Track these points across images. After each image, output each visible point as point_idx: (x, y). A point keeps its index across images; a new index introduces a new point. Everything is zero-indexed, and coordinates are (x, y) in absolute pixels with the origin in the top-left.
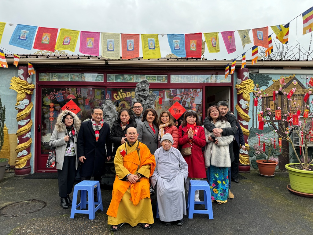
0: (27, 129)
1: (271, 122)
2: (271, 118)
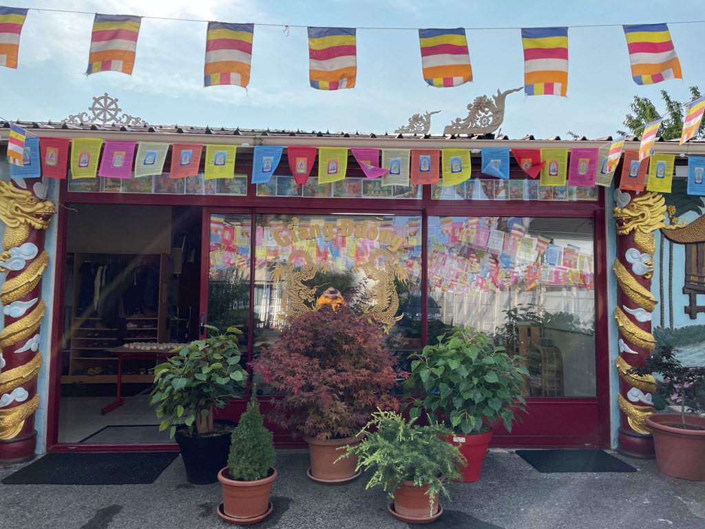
0: (28, 328)
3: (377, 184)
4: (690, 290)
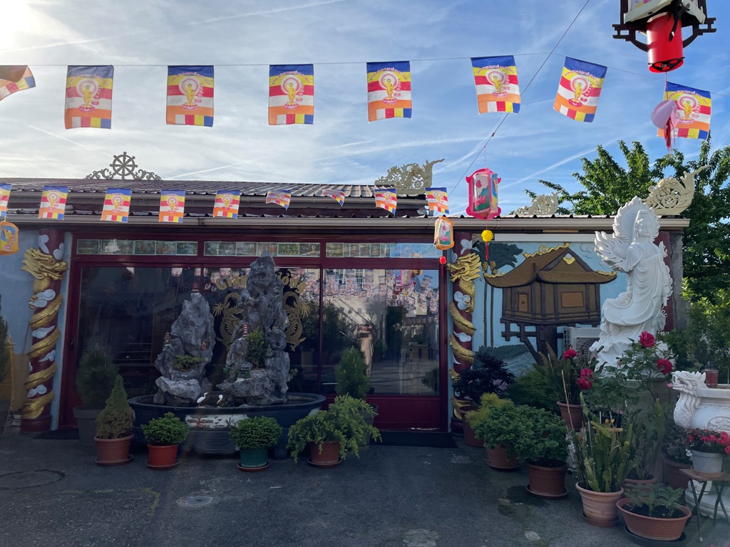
0: (47, 345)
1: (522, 335)
2: (522, 328)
3: (288, 246)
4: (505, 320)
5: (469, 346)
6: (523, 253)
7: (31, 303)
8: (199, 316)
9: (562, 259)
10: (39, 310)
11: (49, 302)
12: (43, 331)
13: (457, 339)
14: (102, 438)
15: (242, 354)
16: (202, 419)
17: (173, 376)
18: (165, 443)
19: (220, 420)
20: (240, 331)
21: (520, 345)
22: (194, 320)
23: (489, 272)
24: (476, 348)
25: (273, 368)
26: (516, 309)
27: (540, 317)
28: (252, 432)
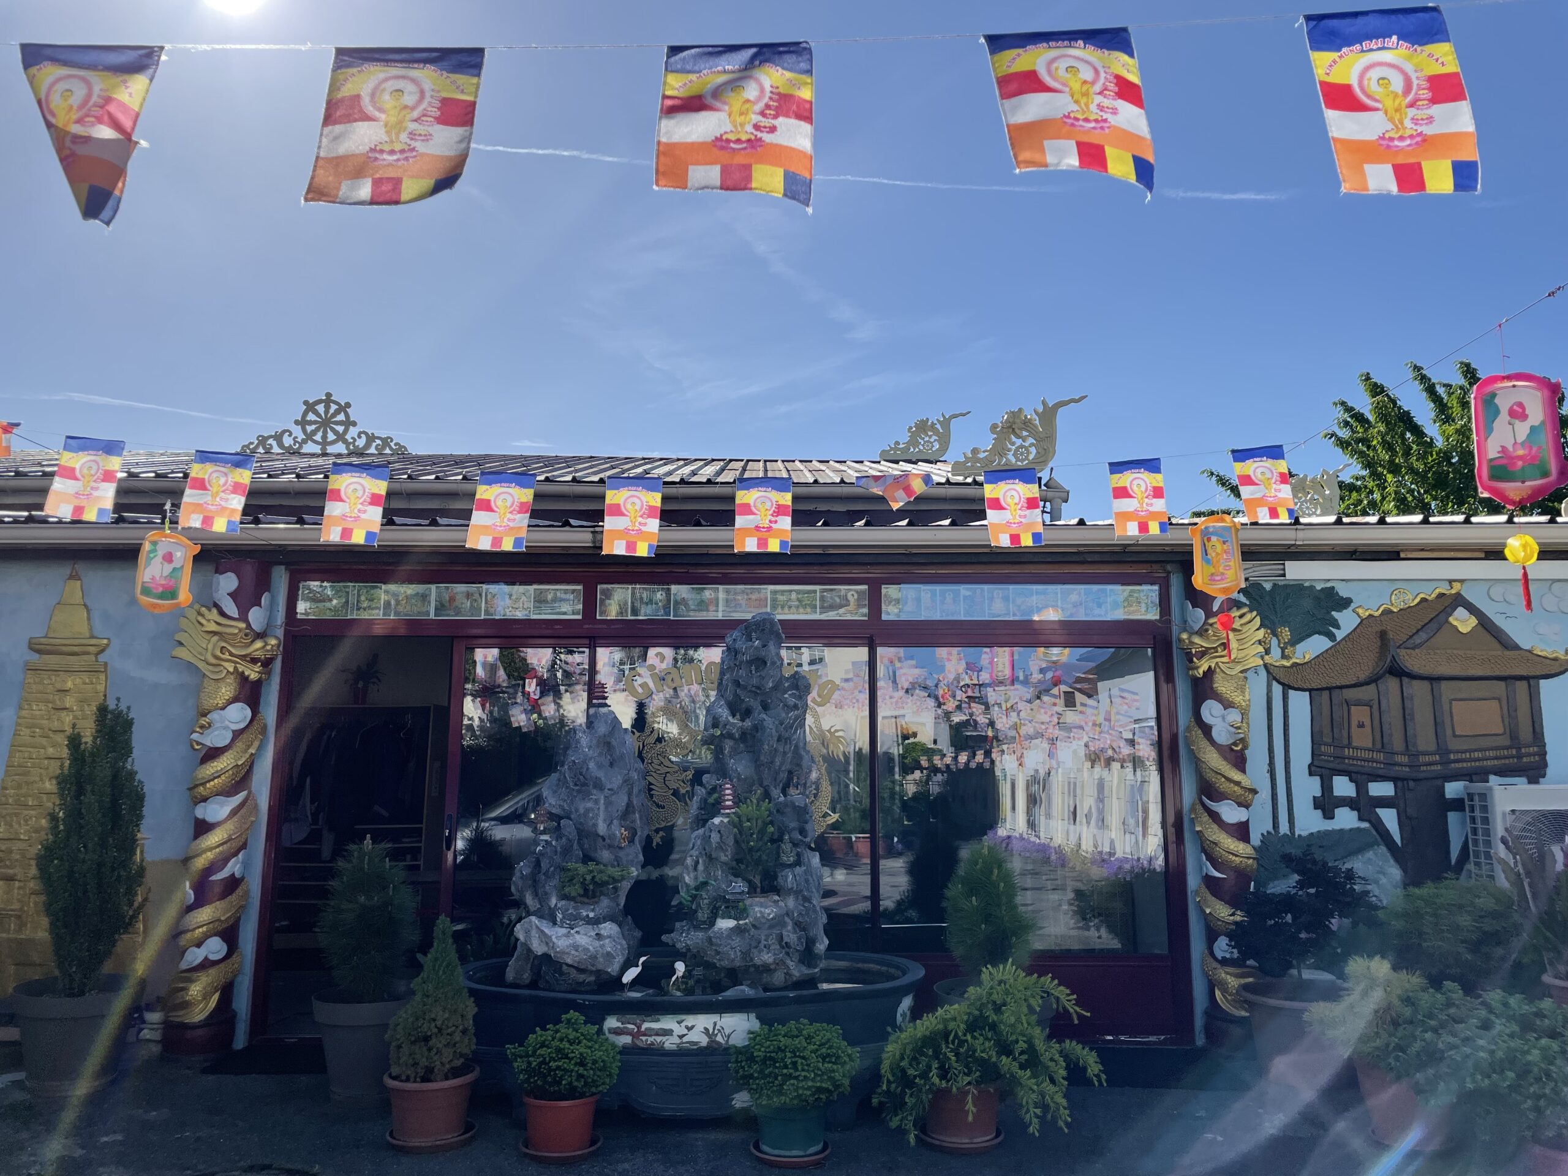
0: (231, 840)
1: (1363, 805)
2: (1361, 789)
3: (794, 596)
4: (1321, 769)
5: (1242, 831)
6: (1353, 606)
7: (195, 736)
8: (611, 765)
9: (1447, 621)
10: (213, 753)
11: (237, 734)
12: (222, 805)
13: (1215, 817)
14: (407, 1080)
15: (723, 858)
16: (645, 1026)
17: (559, 916)
18: (572, 1093)
19: (689, 1029)
20: (711, 800)
21: (1358, 829)
22: (600, 774)
23: (1276, 652)
24: (1256, 838)
25: (797, 893)
26: (1346, 742)
27: (1404, 759)
28: (795, 1064)
